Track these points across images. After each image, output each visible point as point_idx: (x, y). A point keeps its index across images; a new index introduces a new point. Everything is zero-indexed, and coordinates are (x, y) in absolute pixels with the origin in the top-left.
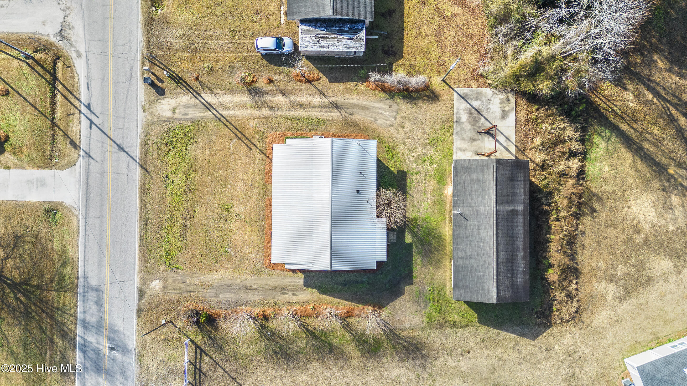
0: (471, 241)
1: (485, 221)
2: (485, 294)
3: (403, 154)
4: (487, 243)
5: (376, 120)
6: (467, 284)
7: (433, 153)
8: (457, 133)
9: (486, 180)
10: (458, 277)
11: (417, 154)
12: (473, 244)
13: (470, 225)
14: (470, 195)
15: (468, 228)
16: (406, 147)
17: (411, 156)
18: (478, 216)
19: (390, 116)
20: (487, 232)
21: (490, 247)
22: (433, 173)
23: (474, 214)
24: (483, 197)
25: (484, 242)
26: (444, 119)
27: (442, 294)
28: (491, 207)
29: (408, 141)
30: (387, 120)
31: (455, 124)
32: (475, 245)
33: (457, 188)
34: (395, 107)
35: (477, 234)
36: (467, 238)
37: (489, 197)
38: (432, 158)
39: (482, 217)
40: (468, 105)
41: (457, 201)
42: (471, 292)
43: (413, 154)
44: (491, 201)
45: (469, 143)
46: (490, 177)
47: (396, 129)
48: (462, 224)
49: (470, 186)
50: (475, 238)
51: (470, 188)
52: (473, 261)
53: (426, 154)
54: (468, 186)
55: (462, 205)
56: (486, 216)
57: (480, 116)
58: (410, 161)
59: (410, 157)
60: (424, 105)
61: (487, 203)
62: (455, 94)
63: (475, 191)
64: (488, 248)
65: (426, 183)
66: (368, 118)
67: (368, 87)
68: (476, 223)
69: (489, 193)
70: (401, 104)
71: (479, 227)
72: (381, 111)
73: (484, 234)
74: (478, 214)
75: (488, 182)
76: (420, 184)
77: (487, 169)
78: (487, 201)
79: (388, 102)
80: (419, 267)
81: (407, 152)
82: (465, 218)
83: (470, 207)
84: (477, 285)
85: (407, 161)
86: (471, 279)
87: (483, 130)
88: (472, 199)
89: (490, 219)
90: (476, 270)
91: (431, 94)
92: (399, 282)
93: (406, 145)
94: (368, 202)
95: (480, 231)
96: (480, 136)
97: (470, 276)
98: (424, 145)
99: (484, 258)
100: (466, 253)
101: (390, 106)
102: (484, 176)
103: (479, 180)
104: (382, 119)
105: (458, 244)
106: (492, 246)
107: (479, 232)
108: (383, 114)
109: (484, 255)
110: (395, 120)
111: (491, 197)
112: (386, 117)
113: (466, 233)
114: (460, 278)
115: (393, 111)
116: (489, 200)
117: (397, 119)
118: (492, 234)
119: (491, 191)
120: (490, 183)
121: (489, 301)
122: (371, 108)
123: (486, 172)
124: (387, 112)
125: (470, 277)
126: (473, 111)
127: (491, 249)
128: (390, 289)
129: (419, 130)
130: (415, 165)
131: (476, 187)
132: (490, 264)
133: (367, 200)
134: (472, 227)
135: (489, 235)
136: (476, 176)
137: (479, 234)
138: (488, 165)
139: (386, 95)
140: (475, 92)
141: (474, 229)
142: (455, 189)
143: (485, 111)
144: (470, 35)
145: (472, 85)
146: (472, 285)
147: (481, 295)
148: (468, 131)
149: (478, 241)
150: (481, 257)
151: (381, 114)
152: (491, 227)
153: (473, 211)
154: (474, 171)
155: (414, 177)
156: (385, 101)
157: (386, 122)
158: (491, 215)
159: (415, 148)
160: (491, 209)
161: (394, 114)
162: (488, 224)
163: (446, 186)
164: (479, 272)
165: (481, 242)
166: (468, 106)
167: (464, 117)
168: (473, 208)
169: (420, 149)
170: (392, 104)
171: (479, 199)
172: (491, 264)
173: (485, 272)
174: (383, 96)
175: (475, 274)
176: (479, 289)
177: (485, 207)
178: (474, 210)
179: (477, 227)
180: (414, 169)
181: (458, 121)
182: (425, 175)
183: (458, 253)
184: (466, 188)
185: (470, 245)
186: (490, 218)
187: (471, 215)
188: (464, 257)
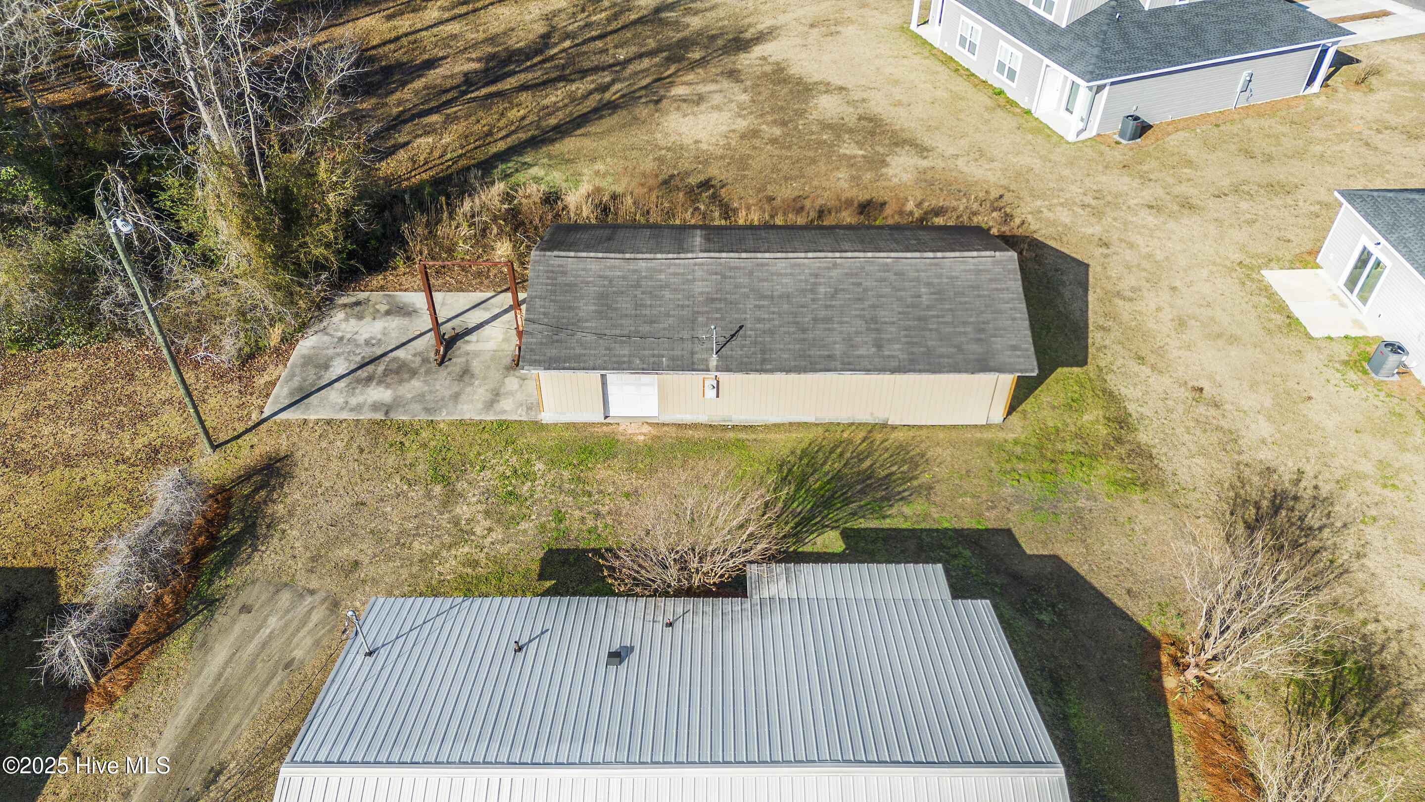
0: (815, 320)
1: (744, 281)
2: (990, 280)
3: (474, 564)
4: (816, 276)
5: (287, 666)
6: (968, 329)
7: (488, 473)
8: (427, 410)
9: (604, 277)
10: (948, 357)
11: (480, 517)
12: (823, 313)
13: (759, 320)
14: (652, 322)
15: (767, 326)
16: (444, 553)
17: (484, 537)
18: (725, 300)
19: (287, 611)
20: (779, 274)
21: (829, 268)
22: (566, 474)
23: (718, 310)
24: (661, 287)
25: (815, 284)
26: (364, 445)
27: (1018, 450)
28: (695, 265)
29: (420, 546)
30: (304, 622)
31: (392, 415)
32: (827, 307)
33: (626, 359)
34: (253, 595)
35: (789, 302)
36: (804, 331)
37: (660, 271)
38: (508, 474)
39: (728, 287)
40: (336, 385)
41: (672, 359)
42: (995, 319)
43: (478, 530)
44: (675, 265)
45: (472, 384)
46: (594, 266)
47: (353, 589)
48: (756, 343)
49: (623, 322)
50: (802, 307)
51: (627, 322)
52: (882, 313)
53: (488, 493)
54: (622, 325)
55: (688, 345)
56: (724, 277)
57: (387, 359)
58: (503, 542)
59: (489, 540)
60: (288, 501)
61: (683, 274)
62: (283, 416)
63: (637, 306)
64: (834, 273)
65: (600, 492)
66: (264, 698)
67: (110, 699)
68: (751, 303)
69: (648, 269)
70: (253, 572)
71: (762, 297)
72: (252, 648)
73: (788, 284)
74: (720, 300)
75: (608, 273)
76: (604, 510)
77: (564, 273)
78: (675, 274)
79: (220, 619)
80: (934, 512)
81: (466, 549)
82: (733, 336)
83: (694, 321)
84: (966, 303)
85: (504, 550)
86: (949, 318)
87: (437, 352)
88: (668, 315)
89: (736, 268)
90: (914, 306)
91: (255, 479)
92: (1016, 577)
93: (435, 555)
94: (670, 625)
95: (775, 293)
96: (454, 360)
97: (938, 323)
98: (451, 497)
99: (869, 283)
100: (857, 333)
101: (246, 609)
102: (588, 283)
103: (602, 297)
104: (289, 640)
105: (829, 356)
106: (825, 263)
107: (780, 297)
108: (270, 637)
109: (859, 284)
110: (312, 592)
111: (662, 264)
112: (286, 625)
113: (788, 333)
114: (953, 350)
115: (270, 600)
116: (671, 271)
117: (314, 584)
118: (782, 264)
119: (642, 264)
120: (612, 268)
121: (1015, 270)
122: (220, 684)
123: (576, 276)
124: (266, 619)
125: (945, 323)
126: (363, 374)
127: (835, 265)
128: (1053, 606)
129: (384, 514)
130: (524, 525)
131: (625, 304)
132: (886, 268)
133: (658, 627)
134: (766, 316)
135: (789, 271)
136: (586, 305)
137: (788, 297)
138: (553, 272)
139: (190, 626)
140: (297, 371)
141: (772, 309)
142: (629, 362)
143: (374, 349)
144: (85, 387)
145: (269, 379)
146: (971, 316)
147: (997, 289)
148: (429, 385)
149: (813, 300)
150: (866, 290)
151: (264, 645)
152: (762, 265)
153: (707, 313)
154: (570, 308)
155: (576, 526)
156: (215, 630)
157: (311, 625)
158: (720, 264)
159: (457, 524)
160: (702, 264)
161: (285, 597)
162: (751, 273)
163: (621, 438)
164: (919, 296)
165: (813, 291)
166: (341, 384)
167: (379, 394)
168: (698, 312)
169: (463, 510)
170: (239, 604)
171: (667, 294)
172: (887, 264)
173: (917, 279)
174: (185, 638)
175: (929, 308)
176: (979, 296)
177: (694, 280)
178: (705, 309)
179: (765, 303)
180: (543, 528)
181: (385, 409)
182: (572, 493)
183: (859, 357)
184: (625, 332)
185: (828, 320)
186: (731, 268)
187: (722, 319)
188: (875, 340)
